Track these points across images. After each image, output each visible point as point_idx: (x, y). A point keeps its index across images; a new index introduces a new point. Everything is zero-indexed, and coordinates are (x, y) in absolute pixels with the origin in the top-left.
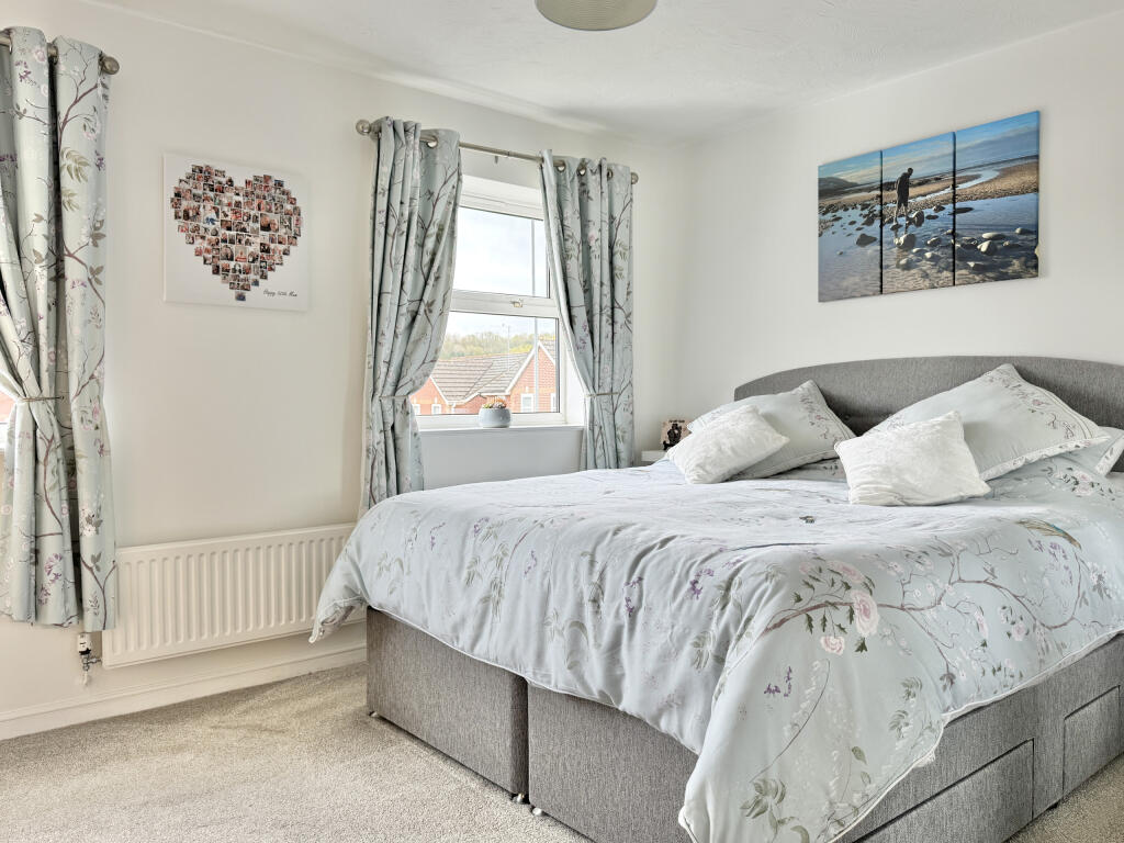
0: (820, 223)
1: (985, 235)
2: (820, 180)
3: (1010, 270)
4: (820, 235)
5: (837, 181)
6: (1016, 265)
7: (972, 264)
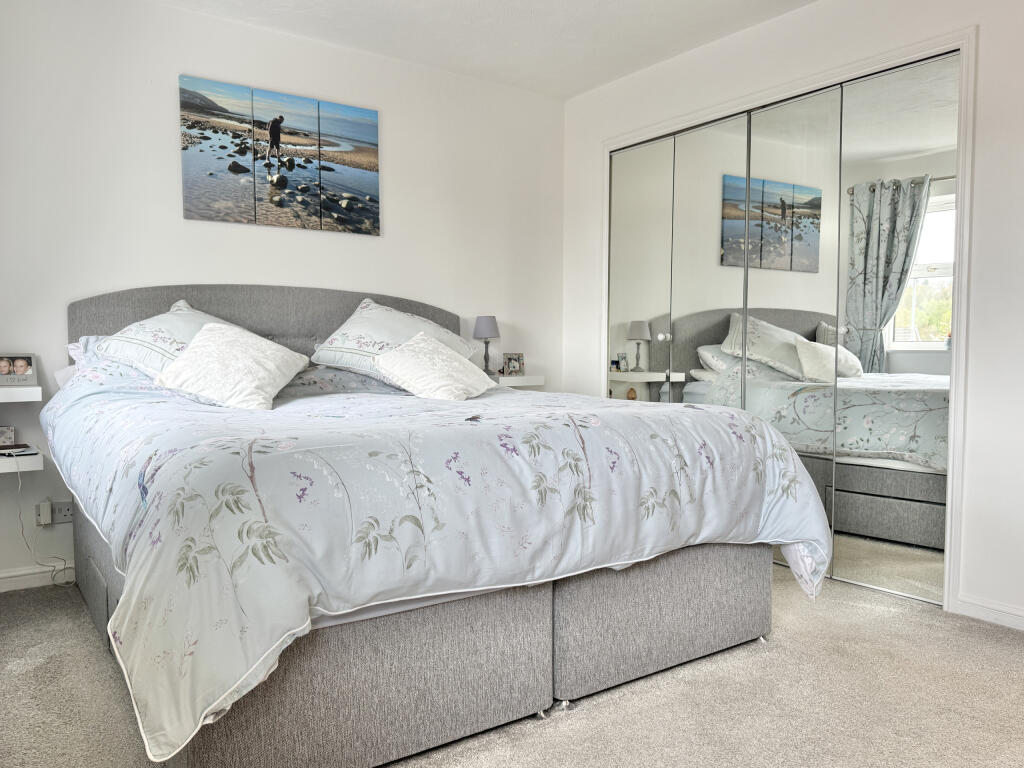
0: (184, 135)
1: (345, 195)
2: (183, 91)
3: (363, 227)
4: (185, 148)
5: (203, 98)
6: (367, 224)
7: (335, 215)
